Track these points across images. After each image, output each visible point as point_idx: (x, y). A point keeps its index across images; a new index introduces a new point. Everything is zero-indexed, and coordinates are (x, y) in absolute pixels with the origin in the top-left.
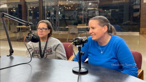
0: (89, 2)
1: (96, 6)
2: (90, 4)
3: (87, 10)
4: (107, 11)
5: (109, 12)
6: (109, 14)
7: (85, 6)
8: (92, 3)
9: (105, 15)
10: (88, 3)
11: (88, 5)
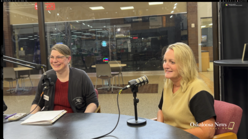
0: (117, 26)
1: (128, 33)
2: (119, 30)
3: (115, 39)
4: (145, 39)
5: (149, 41)
6: (147, 43)
7: (112, 33)
8: (121, 28)
9: (143, 45)
10: (116, 28)
11: (116, 31)
